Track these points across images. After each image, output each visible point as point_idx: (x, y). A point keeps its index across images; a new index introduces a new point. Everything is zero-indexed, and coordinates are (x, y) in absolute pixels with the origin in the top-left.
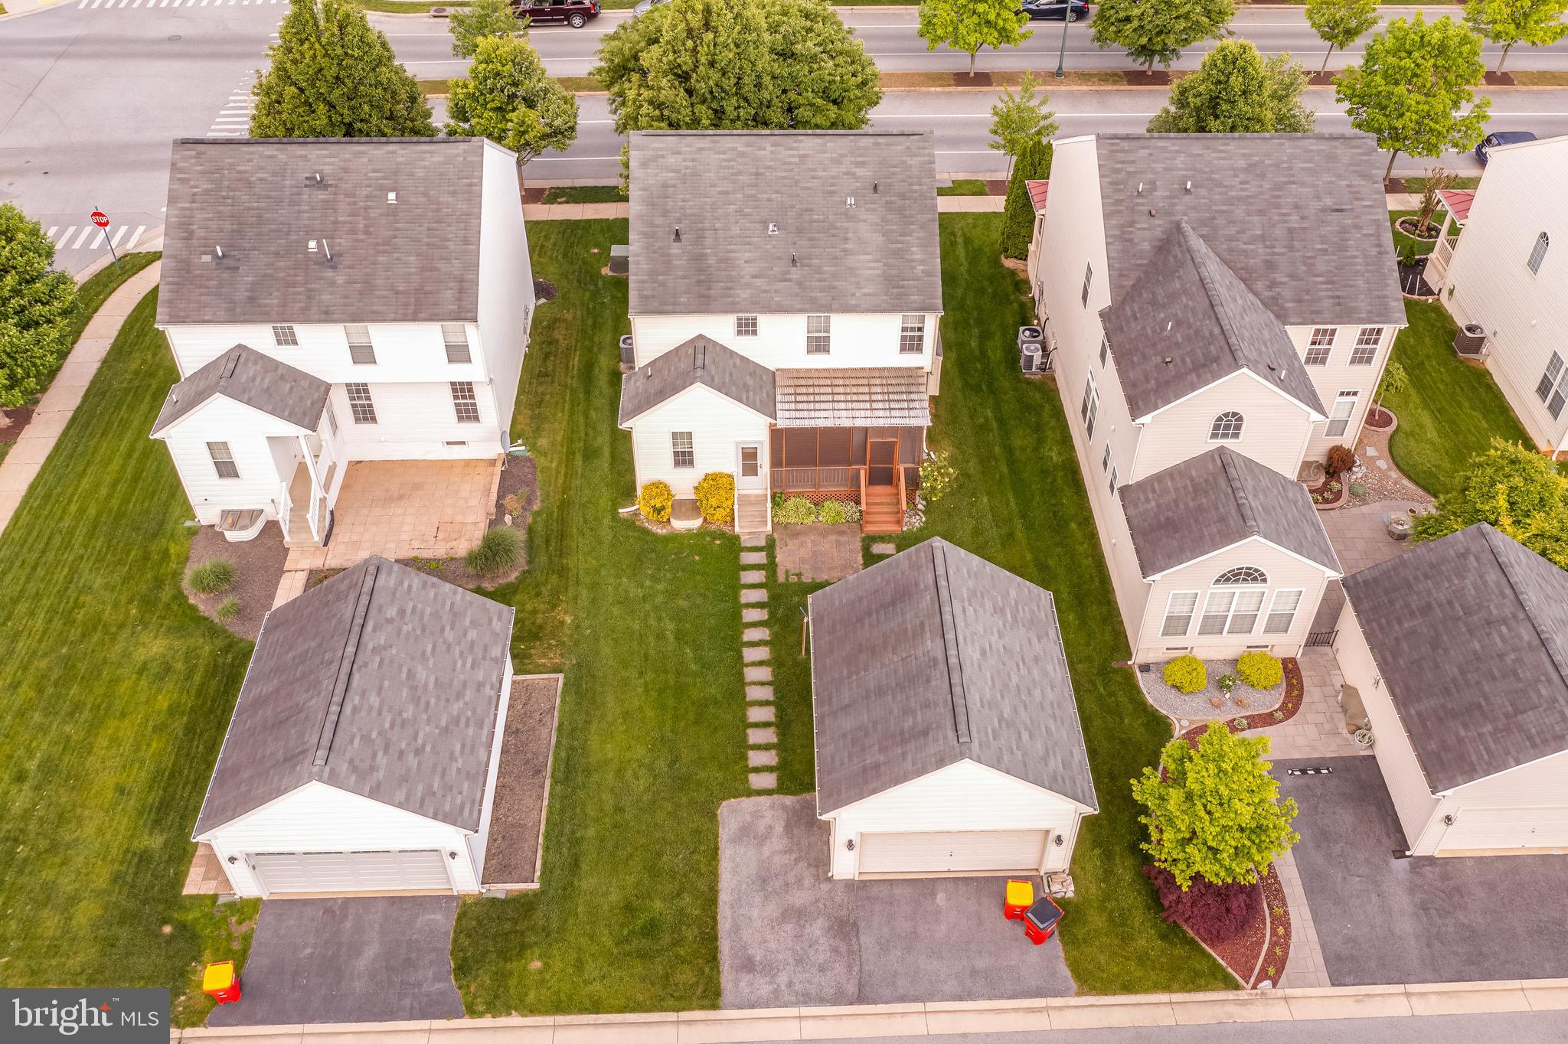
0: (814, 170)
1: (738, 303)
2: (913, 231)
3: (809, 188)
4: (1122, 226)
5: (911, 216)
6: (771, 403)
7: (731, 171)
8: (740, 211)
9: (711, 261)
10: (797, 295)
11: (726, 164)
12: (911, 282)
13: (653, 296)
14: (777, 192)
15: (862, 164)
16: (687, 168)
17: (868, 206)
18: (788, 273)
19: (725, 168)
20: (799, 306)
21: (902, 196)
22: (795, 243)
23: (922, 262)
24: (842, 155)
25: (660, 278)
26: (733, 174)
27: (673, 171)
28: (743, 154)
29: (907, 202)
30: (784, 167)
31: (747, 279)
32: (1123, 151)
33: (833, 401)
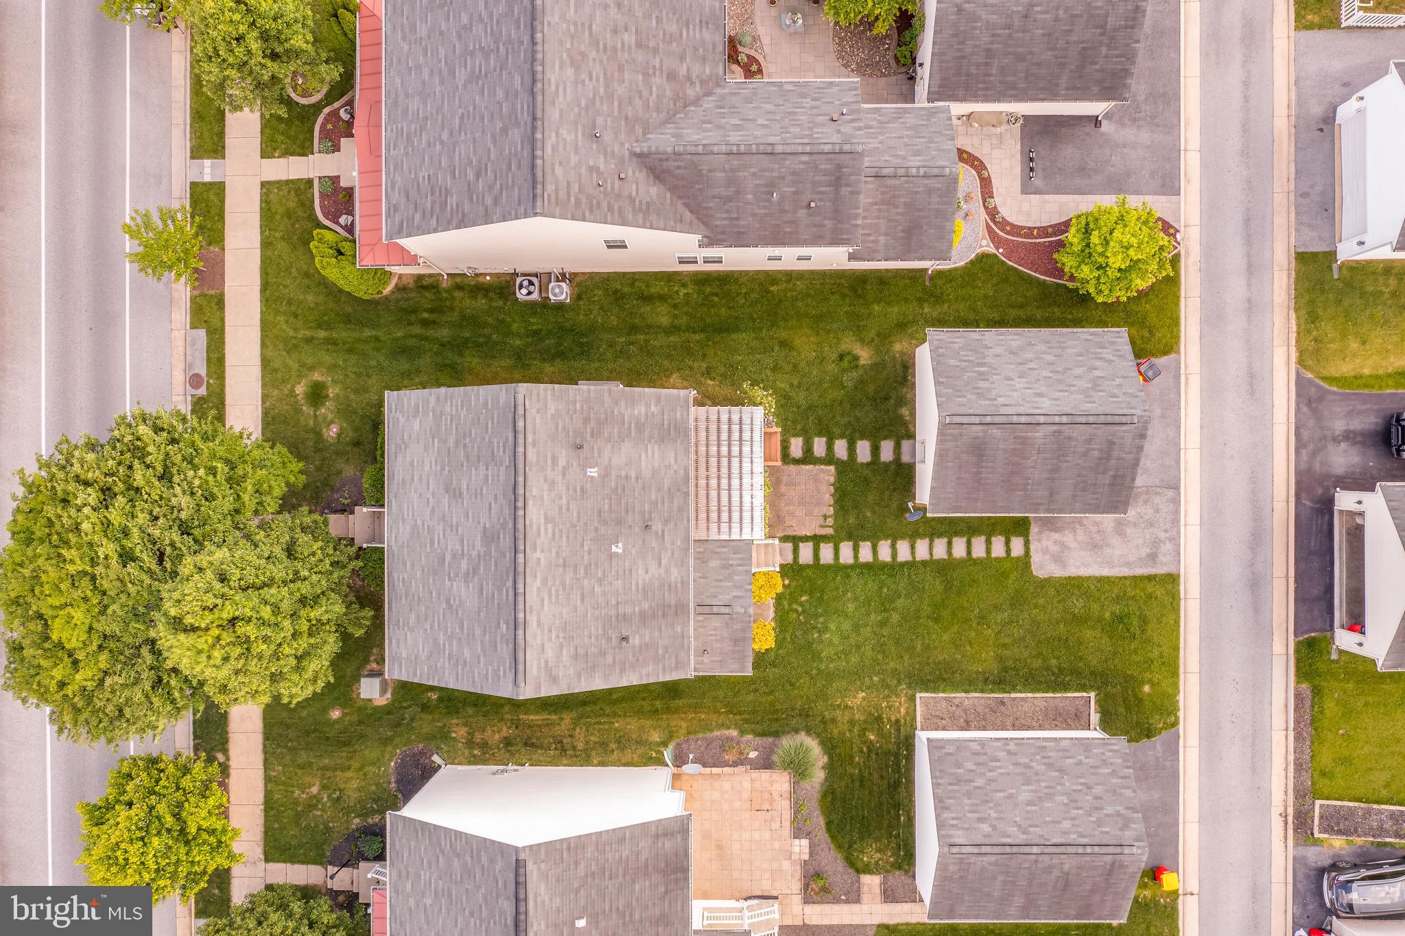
0: (560, 508)
1: (682, 578)
2: (620, 413)
3: (578, 513)
4: (634, 209)
5: (606, 413)
6: (731, 544)
7: (561, 592)
8: (600, 581)
9: (646, 605)
10: (676, 525)
11: (553, 597)
12: (665, 417)
13: (676, 657)
14: (582, 545)
15: (555, 460)
16: (558, 637)
17: (596, 454)
18: (657, 533)
19: (557, 598)
20: (685, 522)
21: (586, 420)
22: (630, 527)
23: (648, 405)
24: (546, 480)
25: (660, 652)
26: (564, 589)
27: (561, 650)
28: (545, 581)
29: (592, 416)
30: (557, 539)
31: (662, 571)
32: (557, 191)
33: (729, 490)
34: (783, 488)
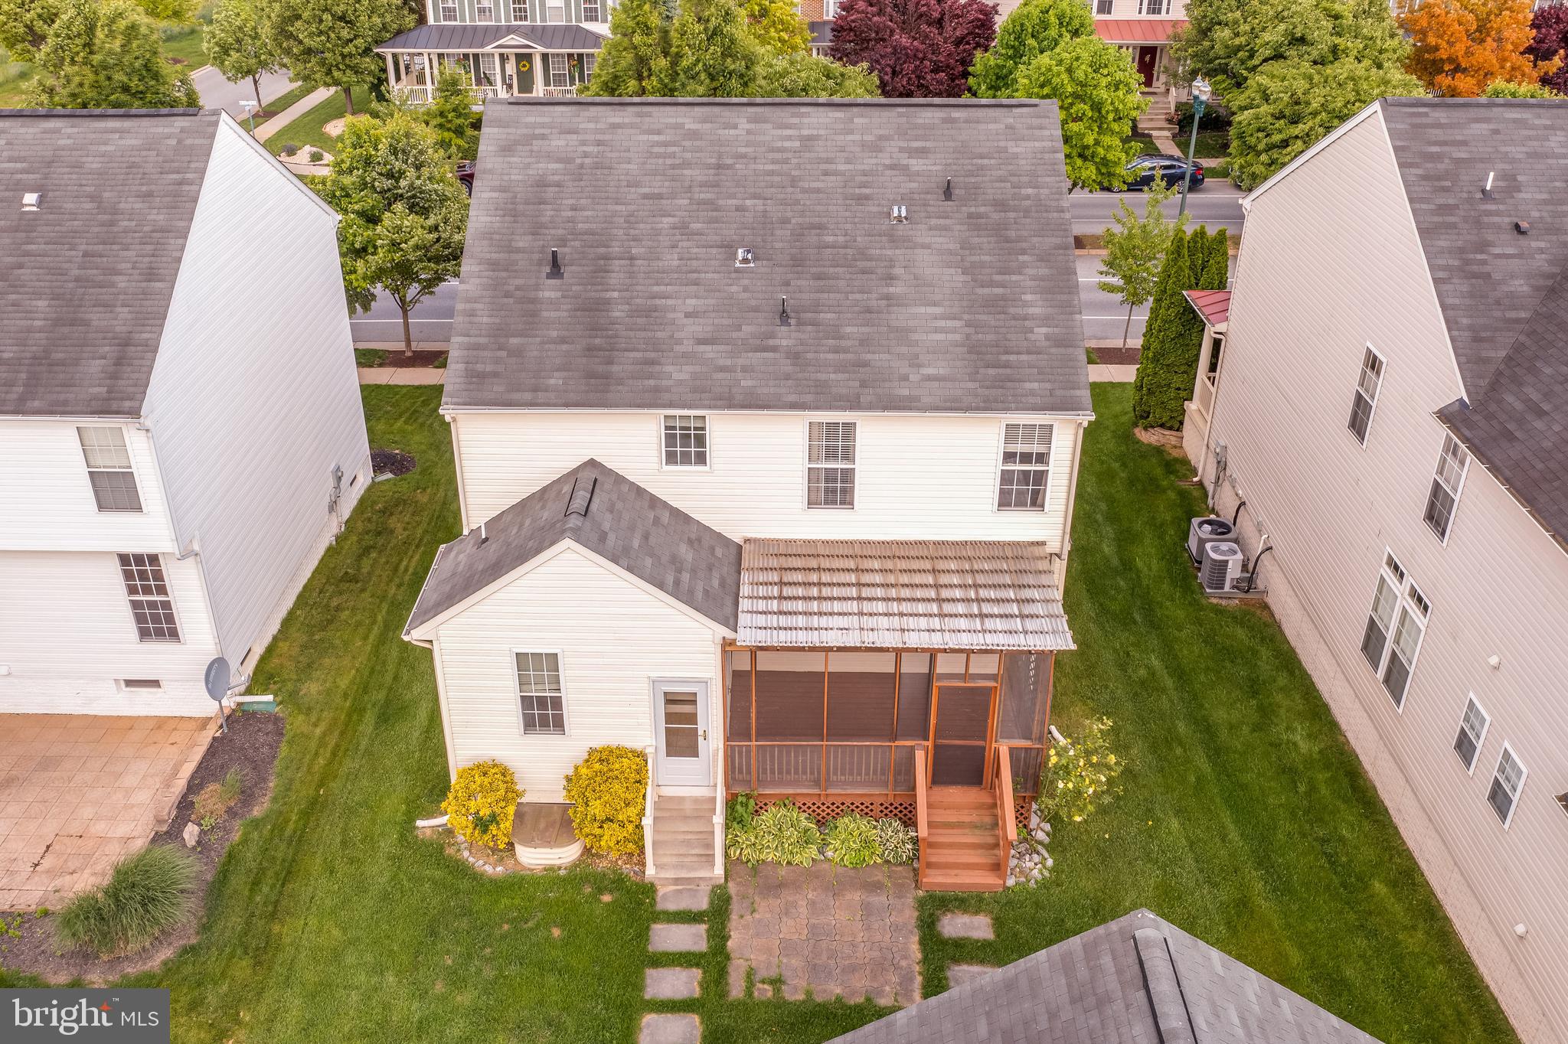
0: (828, 161)
1: (668, 390)
2: (1024, 265)
3: (818, 191)
4: (1462, 250)
5: (1019, 240)
6: (729, 601)
7: (669, 161)
8: (682, 228)
9: (618, 313)
10: (787, 377)
11: (662, 150)
12: (1024, 357)
13: (495, 375)
14: (755, 197)
15: (922, 152)
16: (586, 155)
17: (933, 222)
18: (772, 336)
19: (658, 156)
20: (792, 398)
21: (1001, 205)
22: (787, 284)
23: (1046, 321)
24: (881, 138)
25: (514, 341)
26: (673, 167)
27: (559, 160)
28: (694, 135)
29: (1012, 215)
30: (771, 156)
31: (687, 346)
32: (1439, 126)
33: (860, 598)
34: (856, 896)
